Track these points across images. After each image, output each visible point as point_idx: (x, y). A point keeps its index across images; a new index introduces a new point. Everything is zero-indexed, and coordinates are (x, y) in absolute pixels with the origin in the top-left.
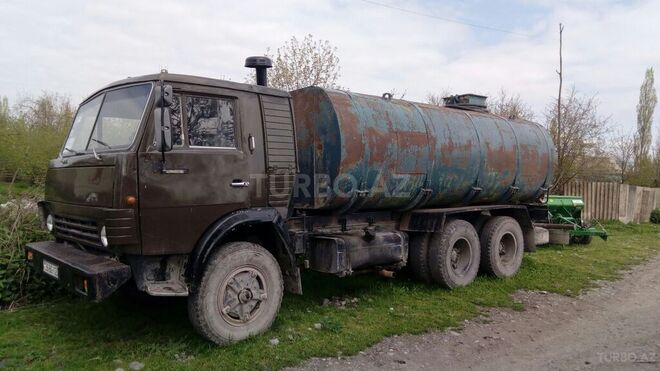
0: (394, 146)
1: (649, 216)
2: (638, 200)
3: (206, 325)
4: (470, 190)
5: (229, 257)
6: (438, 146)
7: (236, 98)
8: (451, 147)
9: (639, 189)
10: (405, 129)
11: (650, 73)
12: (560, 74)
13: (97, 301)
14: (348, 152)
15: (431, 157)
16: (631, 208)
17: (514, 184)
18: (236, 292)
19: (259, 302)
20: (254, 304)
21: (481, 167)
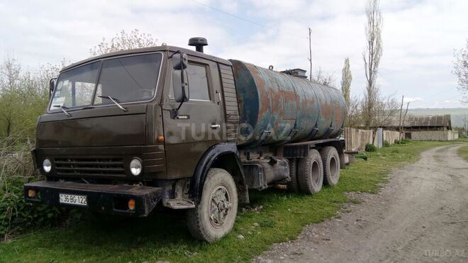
0: (281, 100)
1: (364, 147)
2: (359, 138)
3: (203, 229)
4: (313, 130)
5: (213, 178)
6: (301, 101)
7: (208, 65)
8: (305, 102)
9: (360, 131)
10: (286, 90)
11: (347, 61)
12: (311, 60)
13: (145, 215)
14: (263, 104)
15: (298, 108)
16: (356, 143)
17: (331, 126)
18: (216, 204)
19: (227, 210)
20: (224, 211)
21: (319, 114)
